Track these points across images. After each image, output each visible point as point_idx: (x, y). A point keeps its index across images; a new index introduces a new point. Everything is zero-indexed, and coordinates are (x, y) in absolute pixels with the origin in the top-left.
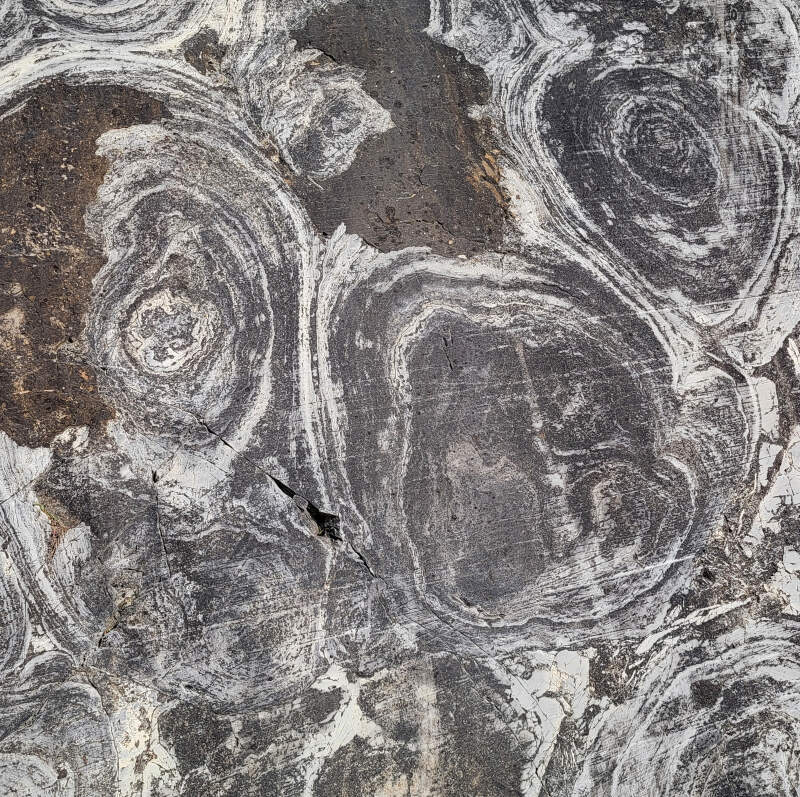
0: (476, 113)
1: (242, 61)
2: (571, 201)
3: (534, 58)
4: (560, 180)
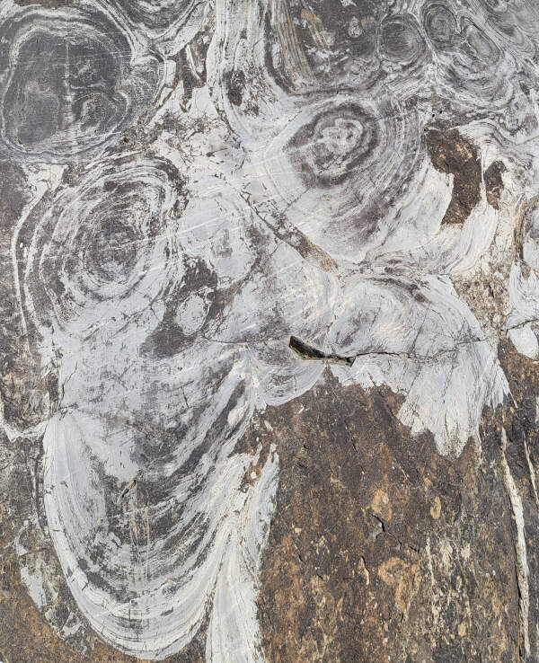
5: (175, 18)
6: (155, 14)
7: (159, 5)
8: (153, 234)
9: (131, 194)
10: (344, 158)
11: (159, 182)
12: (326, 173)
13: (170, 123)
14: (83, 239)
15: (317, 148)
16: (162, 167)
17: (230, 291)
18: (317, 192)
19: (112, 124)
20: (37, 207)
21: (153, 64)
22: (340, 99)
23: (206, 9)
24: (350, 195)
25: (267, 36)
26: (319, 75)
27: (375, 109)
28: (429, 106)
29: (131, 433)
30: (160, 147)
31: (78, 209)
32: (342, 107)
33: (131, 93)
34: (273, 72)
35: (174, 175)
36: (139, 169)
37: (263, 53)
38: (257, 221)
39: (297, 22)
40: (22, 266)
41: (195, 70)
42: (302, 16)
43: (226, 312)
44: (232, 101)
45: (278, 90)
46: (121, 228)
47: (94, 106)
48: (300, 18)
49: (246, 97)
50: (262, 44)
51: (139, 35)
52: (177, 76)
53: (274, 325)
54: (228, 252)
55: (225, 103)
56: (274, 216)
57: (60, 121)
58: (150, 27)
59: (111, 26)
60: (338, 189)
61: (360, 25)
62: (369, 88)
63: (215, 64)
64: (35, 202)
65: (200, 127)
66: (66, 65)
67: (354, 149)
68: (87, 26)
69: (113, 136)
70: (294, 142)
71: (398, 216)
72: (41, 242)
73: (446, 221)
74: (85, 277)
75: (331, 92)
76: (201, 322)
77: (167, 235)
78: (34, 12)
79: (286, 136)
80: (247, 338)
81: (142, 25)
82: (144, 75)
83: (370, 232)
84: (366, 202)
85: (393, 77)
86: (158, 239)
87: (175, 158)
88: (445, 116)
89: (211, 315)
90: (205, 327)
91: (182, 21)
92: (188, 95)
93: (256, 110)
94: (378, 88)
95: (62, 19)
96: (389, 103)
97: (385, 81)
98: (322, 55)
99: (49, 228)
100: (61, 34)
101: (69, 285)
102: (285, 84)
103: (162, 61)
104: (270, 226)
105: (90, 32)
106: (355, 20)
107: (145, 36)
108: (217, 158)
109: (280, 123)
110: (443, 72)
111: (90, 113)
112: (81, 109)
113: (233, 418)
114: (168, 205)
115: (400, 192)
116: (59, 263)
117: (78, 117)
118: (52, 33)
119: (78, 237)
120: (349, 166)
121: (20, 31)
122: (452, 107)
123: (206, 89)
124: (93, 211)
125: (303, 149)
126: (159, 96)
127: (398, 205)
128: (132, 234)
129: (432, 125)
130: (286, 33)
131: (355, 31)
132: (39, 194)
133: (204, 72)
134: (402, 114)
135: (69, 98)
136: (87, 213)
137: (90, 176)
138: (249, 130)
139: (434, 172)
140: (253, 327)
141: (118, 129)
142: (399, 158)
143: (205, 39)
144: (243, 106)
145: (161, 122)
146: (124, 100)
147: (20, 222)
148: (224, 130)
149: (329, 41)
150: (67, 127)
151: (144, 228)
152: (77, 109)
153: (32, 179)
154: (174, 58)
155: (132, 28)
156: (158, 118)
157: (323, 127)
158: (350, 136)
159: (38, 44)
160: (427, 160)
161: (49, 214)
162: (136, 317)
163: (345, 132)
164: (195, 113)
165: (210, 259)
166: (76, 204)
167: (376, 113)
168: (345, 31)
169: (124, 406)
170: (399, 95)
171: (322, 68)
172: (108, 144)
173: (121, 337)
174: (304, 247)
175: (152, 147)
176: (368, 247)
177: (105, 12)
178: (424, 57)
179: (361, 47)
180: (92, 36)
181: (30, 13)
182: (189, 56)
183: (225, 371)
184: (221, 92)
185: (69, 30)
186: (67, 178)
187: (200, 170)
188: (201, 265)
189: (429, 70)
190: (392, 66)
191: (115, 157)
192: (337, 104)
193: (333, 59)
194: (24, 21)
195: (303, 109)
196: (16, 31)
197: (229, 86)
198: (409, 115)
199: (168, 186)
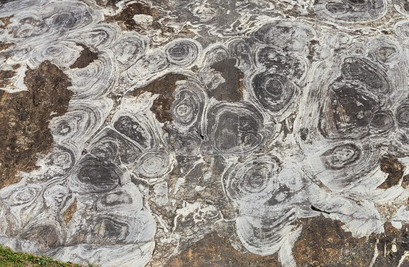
0: (241, 80)
1: (201, 70)
2: (254, 95)
3: (254, 71)
4: (253, 91)
5: (282, 108)
6: (274, 106)
7: (276, 102)
8: (269, 177)
9: (263, 165)
10: (343, 162)
11: (272, 163)
12: (335, 166)
13: (277, 145)
14: (246, 178)
15: (333, 157)
16: (274, 158)
17: (294, 193)
18: (330, 171)
19: (256, 144)
20: (229, 169)
21: (272, 125)
22: (347, 142)
23: (296, 105)
24: (343, 173)
25: (320, 116)
26: (340, 132)
27: (361, 147)
28: (387, 149)
29: (261, 219)
30: (274, 153)
31: (243, 169)
32: (347, 145)
33: (263, 134)
34: (320, 130)
35: (278, 161)
36: (265, 158)
37: (318, 122)
38: (306, 176)
39: (334, 111)
40: (225, 185)
41: (289, 127)
42: (337, 109)
43: (292, 197)
44: (302, 139)
45: (321, 137)
46: (258, 175)
47: (249, 138)
48: (336, 110)
49: (308, 138)
50: (317, 119)
51: (267, 114)
52: (281, 129)
53: (307, 202)
54: (294, 184)
55: (299, 139)
56: (312, 176)
57: (237, 143)
58: (272, 111)
59: (256, 110)
60: (338, 171)
61: (363, 114)
62: (361, 139)
63: (297, 125)
64: (228, 167)
65: (289, 147)
66: (239, 124)
67: (348, 160)
68: (246, 110)
69: (256, 148)
70: (324, 154)
71: (360, 182)
72: (231, 179)
73: (379, 187)
74: (247, 187)
75: (344, 139)
76: (283, 199)
77: (274, 177)
78: (225, 103)
79: (322, 152)
80: (298, 204)
81: (268, 110)
82: (269, 128)
83: (347, 185)
84: (348, 176)
85: (373, 136)
86: (271, 179)
87: (279, 156)
88: (394, 153)
89: (287, 197)
90: (285, 200)
91: (285, 109)
92: (285, 136)
93: (311, 143)
94: (365, 139)
95: (237, 107)
96: (368, 145)
97: (369, 137)
98: (342, 125)
99: (234, 174)
100: (236, 112)
101: (241, 190)
102: (325, 135)
103: (276, 123)
104: (310, 178)
105: (248, 112)
106: (362, 112)
107: (270, 114)
108: (294, 157)
109: (320, 148)
110: (399, 136)
111: (248, 140)
112: (244, 139)
113: (290, 218)
114: (275, 169)
115: (363, 175)
116: (238, 184)
117: (243, 141)
118: (232, 112)
119: (244, 177)
120: (345, 165)
121: (219, 111)
122: (398, 150)
123: (292, 134)
124: (249, 170)
125: (327, 157)
126: (274, 136)
127: (361, 179)
128: (262, 177)
129: (386, 155)
130: (329, 115)
131: (360, 116)
132: (230, 165)
133: (292, 128)
134: (373, 150)
135: (240, 135)
136: (247, 171)
137: (248, 160)
138: (307, 149)
139: (380, 171)
140: (300, 202)
141: (258, 146)
142: (366, 165)
143: (294, 117)
144: (306, 141)
145: (274, 144)
146: (261, 136)
147: (224, 173)
148: (298, 148)
149: (347, 119)
150: (239, 144)
151: (266, 176)
152: (243, 139)
153: (227, 160)
154: (281, 123)
155: (264, 111)
156: (273, 143)
157: (337, 151)
158: (347, 155)
159: (227, 115)
160: (379, 167)
161: (234, 171)
162: (263, 197)
163: (346, 153)
164: (287, 142)
165: (288, 185)
166: (243, 168)
167: (361, 148)
168: (356, 116)
169: (259, 214)
170: (374, 143)
171: (342, 130)
172: (254, 150)
173: (258, 201)
174: (321, 185)
175: (271, 152)
176: (345, 189)
177: (254, 105)
178: (392, 129)
179: (362, 123)
180: (248, 113)
181: (222, 104)
182: (287, 122)
183: (289, 209)
184: (299, 136)
185: (239, 111)
186: (239, 160)
187: (288, 160)
188: (285, 186)
189: (392, 134)
190: (374, 131)
191: (257, 154)
192: (345, 143)
193: (347, 127)
194: (220, 107)
195: (331, 144)
196: (217, 110)
197: (302, 134)
198: (376, 151)
199: (275, 164)
